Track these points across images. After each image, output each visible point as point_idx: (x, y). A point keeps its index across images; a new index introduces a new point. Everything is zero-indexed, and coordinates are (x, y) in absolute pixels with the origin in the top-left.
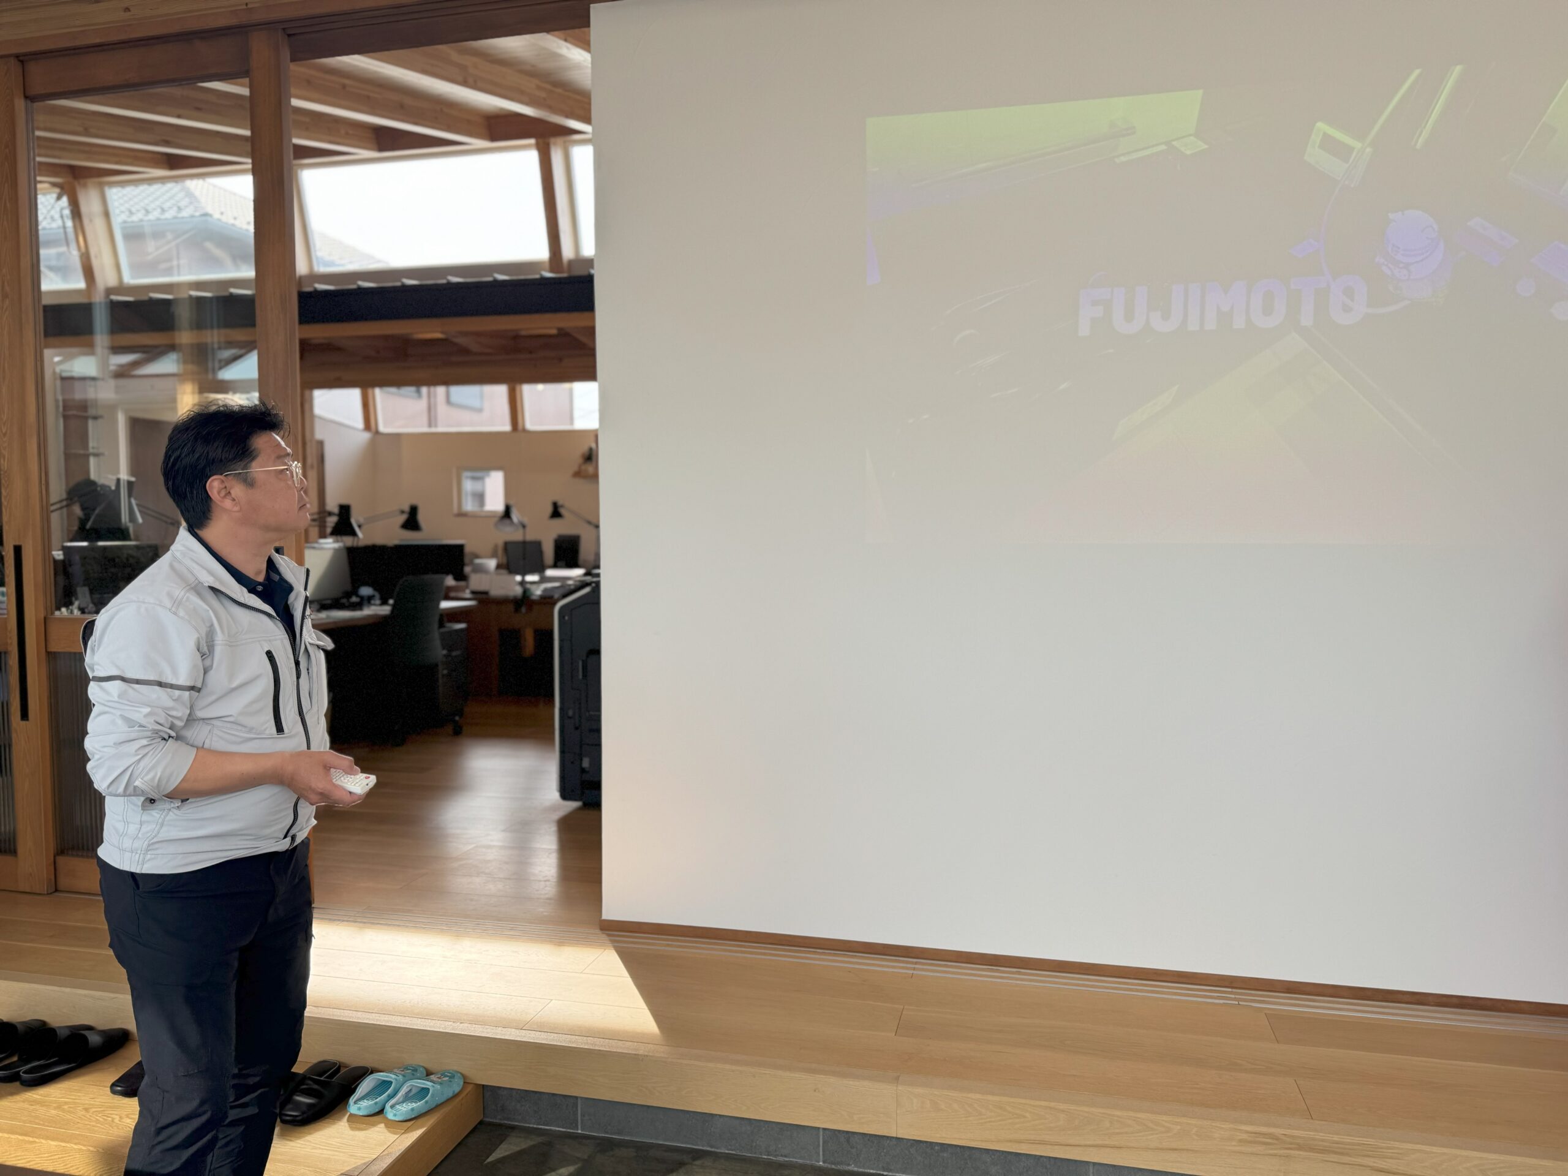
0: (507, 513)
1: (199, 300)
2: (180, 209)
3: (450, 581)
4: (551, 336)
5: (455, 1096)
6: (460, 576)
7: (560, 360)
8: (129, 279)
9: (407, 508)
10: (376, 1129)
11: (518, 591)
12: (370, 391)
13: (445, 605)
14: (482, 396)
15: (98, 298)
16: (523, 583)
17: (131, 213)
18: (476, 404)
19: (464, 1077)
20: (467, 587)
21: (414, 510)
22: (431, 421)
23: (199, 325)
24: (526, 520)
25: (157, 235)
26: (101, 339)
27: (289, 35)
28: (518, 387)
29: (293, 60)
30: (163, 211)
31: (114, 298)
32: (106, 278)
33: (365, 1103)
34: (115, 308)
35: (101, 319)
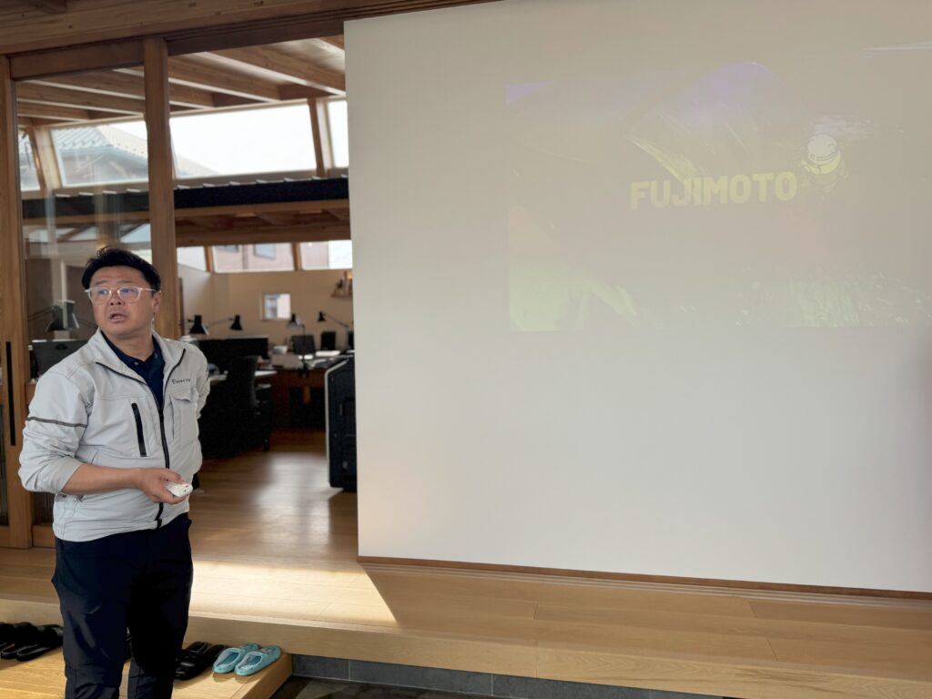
0: (293, 318)
1: (109, 196)
2: (94, 142)
3: (260, 360)
4: (319, 214)
5: (276, 661)
6: (266, 357)
7: (324, 228)
8: (66, 184)
9: (233, 317)
10: (230, 681)
11: (301, 365)
12: (209, 248)
13: (258, 374)
14: (275, 250)
15: (48, 196)
16: (303, 360)
17: (65, 145)
18: (271, 254)
19: (281, 649)
20: (270, 363)
21: (238, 318)
22: (245, 265)
23: (109, 210)
24: (304, 323)
25: (82, 158)
26: (50, 220)
27: (167, 41)
28: (297, 245)
29: (170, 54)
30: (84, 143)
31: (58, 195)
32: (52, 183)
33: (223, 666)
34: (58, 200)
35: (50, 208)
